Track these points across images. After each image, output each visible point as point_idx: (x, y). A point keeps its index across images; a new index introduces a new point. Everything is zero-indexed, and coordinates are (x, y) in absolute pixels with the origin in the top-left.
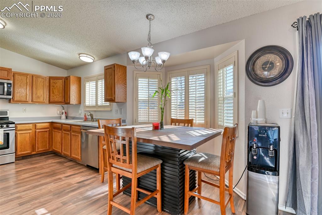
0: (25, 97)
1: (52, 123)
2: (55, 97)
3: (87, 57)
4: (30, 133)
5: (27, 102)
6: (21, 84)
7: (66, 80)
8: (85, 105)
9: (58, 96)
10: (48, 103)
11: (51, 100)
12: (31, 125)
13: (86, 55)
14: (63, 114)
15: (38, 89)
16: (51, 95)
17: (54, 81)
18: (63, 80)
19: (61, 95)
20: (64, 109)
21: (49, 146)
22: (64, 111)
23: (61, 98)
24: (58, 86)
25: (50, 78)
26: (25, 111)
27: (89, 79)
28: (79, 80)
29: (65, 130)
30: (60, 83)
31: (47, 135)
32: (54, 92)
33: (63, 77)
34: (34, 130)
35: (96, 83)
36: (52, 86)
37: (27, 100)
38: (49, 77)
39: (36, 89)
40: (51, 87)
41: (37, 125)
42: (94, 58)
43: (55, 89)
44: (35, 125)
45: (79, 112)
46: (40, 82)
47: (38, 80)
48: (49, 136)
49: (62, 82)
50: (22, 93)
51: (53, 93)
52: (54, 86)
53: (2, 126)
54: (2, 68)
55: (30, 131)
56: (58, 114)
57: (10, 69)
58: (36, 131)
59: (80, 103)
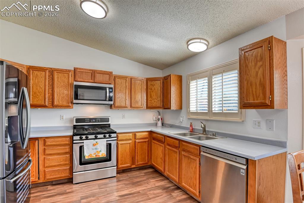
0: (125, 102)
1: (151, 132)
2: (153, 101)
3: (200, 42)
4: (130, 143)
5: (126, 107)
6: (121, 88)
7: (166, 81)
8: (190, 111)
9: (156, 100)
10: (145, 108)
11: (149, 105)
12: (131, 134)
13: (199, 41)
14: (159, 121)
15: (136, 93)
16: (149, 99)
17: (152, 83)
18: (162, 80)
19: (159, 99)
20: (160, 115)
21: (148, 159)
22: (160, 117)
23: (159, 102)
24: (156, 89)
25: (148, 80)
27: (196, 76)
28: (180, 78)
29: (169, 145)
30: (158, 85)
31: (146, 146)
33: (160, 78)
34: (134, 140)
35: (209, 80)
36: (150, 89)
37: (127, 106)
38: (147, 78)
39: (135, 92)
40: (149, 90)
41: (137, 134)
42: (208, 43)
43: (153, 92)
44: (134, 134)
45: (180, 119)
46: (139, 85)
47: (136, 83)
48: (148, 147)
49: (160, 83)
50: (122, 98)
51: (151, 97)
52: (152, 89)
53: (105, 136)
54: (104, 71)
55: (130, 142)
56: (153, 120)
57: (111, 73)
58: (135, 141)
59: (181, 108)
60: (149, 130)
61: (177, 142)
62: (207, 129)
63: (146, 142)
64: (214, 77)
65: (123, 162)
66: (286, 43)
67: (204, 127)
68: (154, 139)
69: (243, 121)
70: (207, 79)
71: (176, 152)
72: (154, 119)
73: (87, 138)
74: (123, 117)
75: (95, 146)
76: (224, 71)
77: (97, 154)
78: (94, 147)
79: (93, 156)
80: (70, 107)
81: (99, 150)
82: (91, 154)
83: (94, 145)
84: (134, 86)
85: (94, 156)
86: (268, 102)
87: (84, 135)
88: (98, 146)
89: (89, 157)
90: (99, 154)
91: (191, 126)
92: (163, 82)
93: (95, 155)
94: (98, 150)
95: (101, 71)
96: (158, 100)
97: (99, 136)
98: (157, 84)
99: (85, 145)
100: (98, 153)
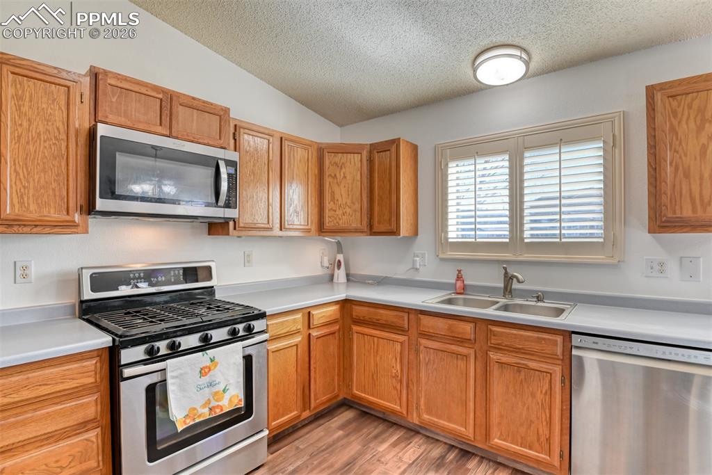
0: (266, 213)
1: (346, 304)
2: (339, 212)
4: (297, 345)
6: (254, 166)
7: (381, 157)
8: (447, 239)
9: (348, 210)
10: (315, 233)
11: (328, 224)
12: (299, 316)
14: (338, 268)
16: (328, 205)
17: (337, 160)
18: (365, 154)
19: (357, 206)
20: (340, 251)
23: (358, 214)
24: (348, 176)
26: (249, 262)
28: (415, 151)
29: (431, 337)
30: (354, 166)
32: (337, 196)
33: (362, 146)
34: (305, 332)
36: (330, 175)
37: (270, 224)
38: (319, 144)
40: (327, 180)
41: (314, 312)
43: (338, 184)
44: (308, 313)
46: (300, 161)
47: (294, 155)
48: (339, 347)
49: (361, 161)
50: (257, 199)
51: (333, 199)
52: (335, 175)
53: (234, 333)
54: (204, 102)
55: (297, 339)
56: (322, 266)
57: (227, 111)
58: (310, 334)
59: (416, 233)
60: (341, 296)
63: (333, 333)
64: (527, 154)
65: (279, 409)
67: (509, 279)
68: (358, 320)
70: (507, 157)
71: (466, 357)
72: (326, 264)
73: (175, 351)
74: (247, 260)
75: (206, 374)
76: (561, 140)
77: (213, 404)
78: (206, 379)
79: (200, 416)
80: (77, 226)
81: (222, 387)
82: (195, 409)
83: (204, 372)
84: (289, 162)
85: (205, 414)
87: (160, 337)
88: (217, 375)
89: (188, 421)
90: (220, 403)
91: (459, 278)
92: (371, 161)
93: (206, 410)
94: (216, 389)
95: (194, 98)
96: (355, 211)
97: (218, 335)
98: (352, 163)
99: (173, 377)
100: (217, 401)
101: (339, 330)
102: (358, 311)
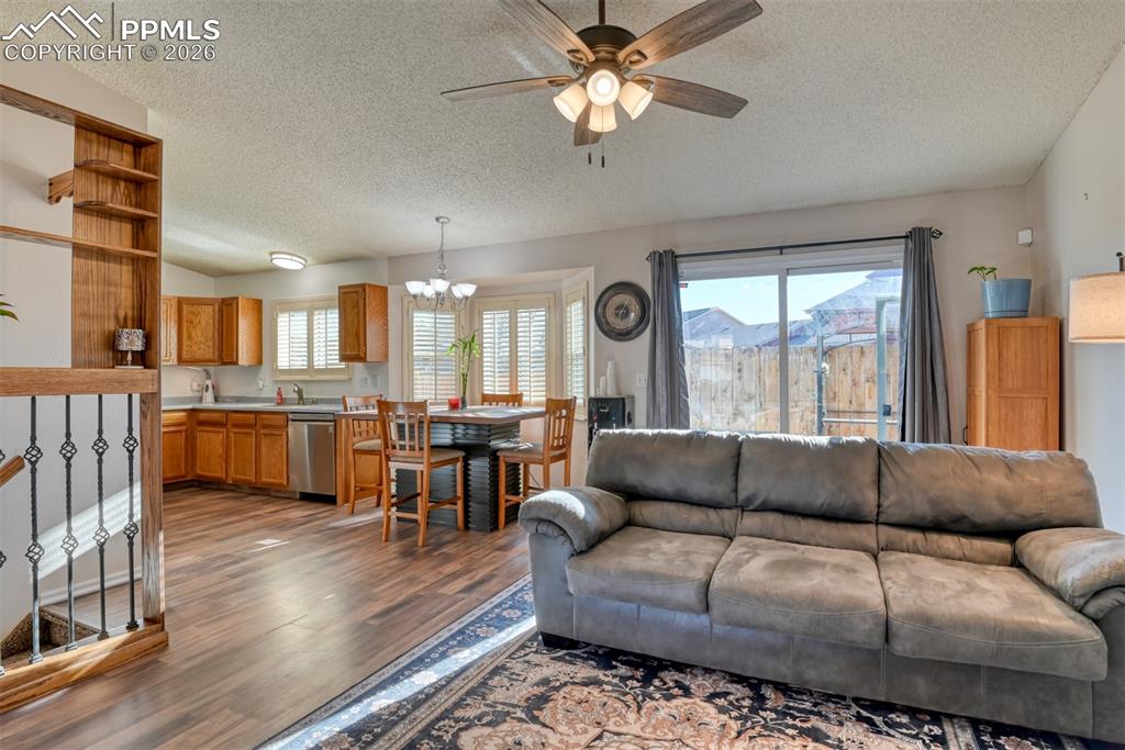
1: (192, 412)
2: (195, 348)
3: (290, 259)
7: (227, 309)
8: (277, 367)
9: (202, 346)
10: (176, 363)
11: (185, 356)
13: (289, 257)
14: (207, 390)
16: (185, 342)
17: (193, 309)
18: (217, 306)
19: (210, 343)
20: (208, 377)
21: (186, 467)
23: (211, 350)
24: (202, 321)
25: (181, 301)
27: (290, 307)
28: (258, 305)
29: (235, 426)
30: (207, 317)
32: (193, 336)
35: (308, 316)
36: (187, 321)
38: (179, 298)
40: (185, 324)
42: (306, 261)
43: (195, 327)
45: (258, 384)
48: (187, 442)
49: (214, 310)
51: (190, 338)
52: (192, 321)
56: (192, 390)
59: (260, 362)
60: (190, 406)
61: (252, 416)
62: (305, 396)
63: (180, 431)
64: (317, 313)
66: (387, 288)
67: (300, 393)
68: (201, 423)
69: (350, 379)
70: (305, 314)
71: (251, 434)
72: (195, 387)
86: (362, 355)
91: (279, 393)
92: (221, 310)
96: (209, 347)
98: (206, 312)
101: (186, 430)
102: (203, 416)
